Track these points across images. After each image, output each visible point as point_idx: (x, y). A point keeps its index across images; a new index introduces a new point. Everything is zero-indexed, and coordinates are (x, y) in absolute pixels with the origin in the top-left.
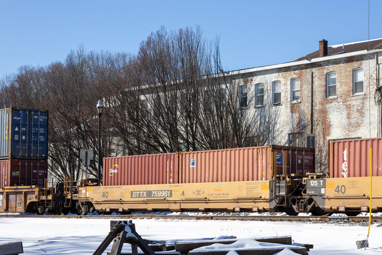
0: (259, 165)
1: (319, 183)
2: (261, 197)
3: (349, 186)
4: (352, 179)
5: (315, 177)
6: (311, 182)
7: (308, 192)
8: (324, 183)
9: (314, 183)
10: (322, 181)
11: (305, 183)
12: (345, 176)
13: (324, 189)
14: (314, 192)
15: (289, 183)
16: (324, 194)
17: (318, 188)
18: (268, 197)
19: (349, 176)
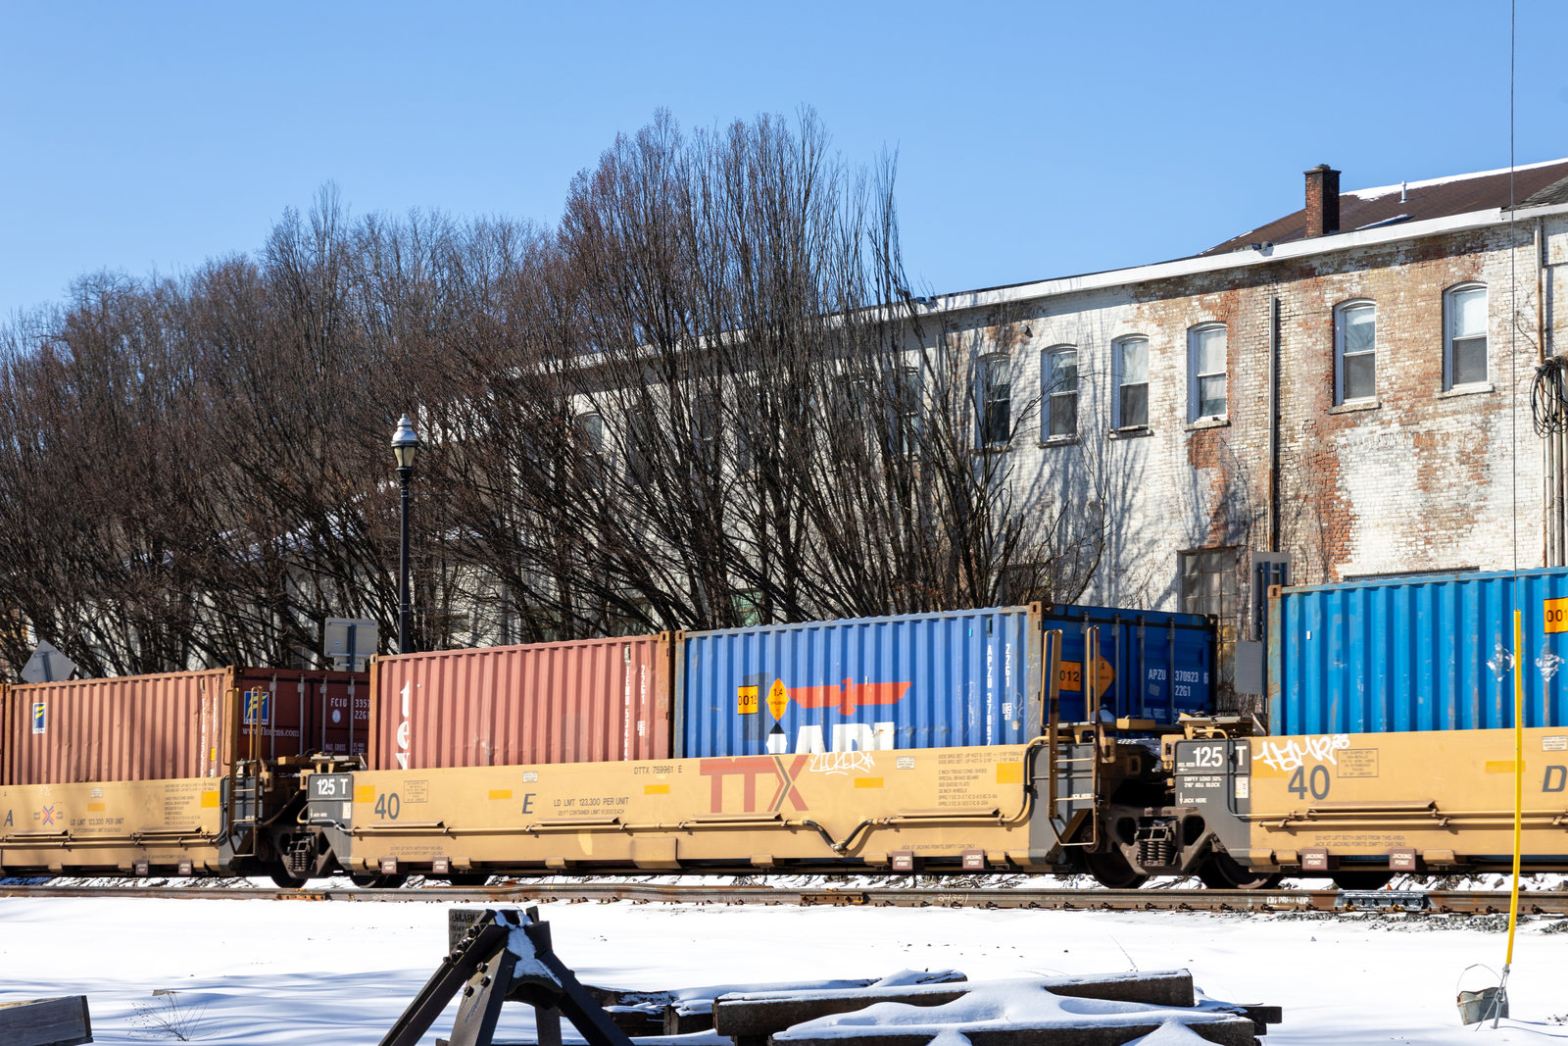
0: (203, 731)
1: (338, 785)
2: (199, 830)
3: (408, 797)
4: (419, 772)
5: (331, 767)
6: (320, 783)
7: (311, 815)
8: (351, 785)
9: (325, 786)
10: (344, 781)
11: (306, 787)
12: (405, 764)
13: (349, 804)
14: (324, 815)
15: (268, 786)
16: (349, 821)
17: (333, 804)
18: (216, 830)
19: (413, 766)
